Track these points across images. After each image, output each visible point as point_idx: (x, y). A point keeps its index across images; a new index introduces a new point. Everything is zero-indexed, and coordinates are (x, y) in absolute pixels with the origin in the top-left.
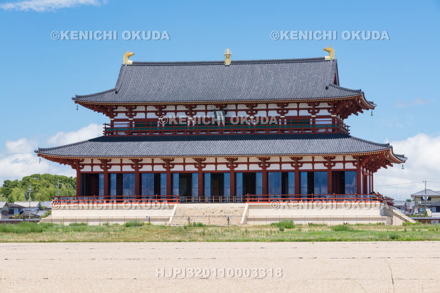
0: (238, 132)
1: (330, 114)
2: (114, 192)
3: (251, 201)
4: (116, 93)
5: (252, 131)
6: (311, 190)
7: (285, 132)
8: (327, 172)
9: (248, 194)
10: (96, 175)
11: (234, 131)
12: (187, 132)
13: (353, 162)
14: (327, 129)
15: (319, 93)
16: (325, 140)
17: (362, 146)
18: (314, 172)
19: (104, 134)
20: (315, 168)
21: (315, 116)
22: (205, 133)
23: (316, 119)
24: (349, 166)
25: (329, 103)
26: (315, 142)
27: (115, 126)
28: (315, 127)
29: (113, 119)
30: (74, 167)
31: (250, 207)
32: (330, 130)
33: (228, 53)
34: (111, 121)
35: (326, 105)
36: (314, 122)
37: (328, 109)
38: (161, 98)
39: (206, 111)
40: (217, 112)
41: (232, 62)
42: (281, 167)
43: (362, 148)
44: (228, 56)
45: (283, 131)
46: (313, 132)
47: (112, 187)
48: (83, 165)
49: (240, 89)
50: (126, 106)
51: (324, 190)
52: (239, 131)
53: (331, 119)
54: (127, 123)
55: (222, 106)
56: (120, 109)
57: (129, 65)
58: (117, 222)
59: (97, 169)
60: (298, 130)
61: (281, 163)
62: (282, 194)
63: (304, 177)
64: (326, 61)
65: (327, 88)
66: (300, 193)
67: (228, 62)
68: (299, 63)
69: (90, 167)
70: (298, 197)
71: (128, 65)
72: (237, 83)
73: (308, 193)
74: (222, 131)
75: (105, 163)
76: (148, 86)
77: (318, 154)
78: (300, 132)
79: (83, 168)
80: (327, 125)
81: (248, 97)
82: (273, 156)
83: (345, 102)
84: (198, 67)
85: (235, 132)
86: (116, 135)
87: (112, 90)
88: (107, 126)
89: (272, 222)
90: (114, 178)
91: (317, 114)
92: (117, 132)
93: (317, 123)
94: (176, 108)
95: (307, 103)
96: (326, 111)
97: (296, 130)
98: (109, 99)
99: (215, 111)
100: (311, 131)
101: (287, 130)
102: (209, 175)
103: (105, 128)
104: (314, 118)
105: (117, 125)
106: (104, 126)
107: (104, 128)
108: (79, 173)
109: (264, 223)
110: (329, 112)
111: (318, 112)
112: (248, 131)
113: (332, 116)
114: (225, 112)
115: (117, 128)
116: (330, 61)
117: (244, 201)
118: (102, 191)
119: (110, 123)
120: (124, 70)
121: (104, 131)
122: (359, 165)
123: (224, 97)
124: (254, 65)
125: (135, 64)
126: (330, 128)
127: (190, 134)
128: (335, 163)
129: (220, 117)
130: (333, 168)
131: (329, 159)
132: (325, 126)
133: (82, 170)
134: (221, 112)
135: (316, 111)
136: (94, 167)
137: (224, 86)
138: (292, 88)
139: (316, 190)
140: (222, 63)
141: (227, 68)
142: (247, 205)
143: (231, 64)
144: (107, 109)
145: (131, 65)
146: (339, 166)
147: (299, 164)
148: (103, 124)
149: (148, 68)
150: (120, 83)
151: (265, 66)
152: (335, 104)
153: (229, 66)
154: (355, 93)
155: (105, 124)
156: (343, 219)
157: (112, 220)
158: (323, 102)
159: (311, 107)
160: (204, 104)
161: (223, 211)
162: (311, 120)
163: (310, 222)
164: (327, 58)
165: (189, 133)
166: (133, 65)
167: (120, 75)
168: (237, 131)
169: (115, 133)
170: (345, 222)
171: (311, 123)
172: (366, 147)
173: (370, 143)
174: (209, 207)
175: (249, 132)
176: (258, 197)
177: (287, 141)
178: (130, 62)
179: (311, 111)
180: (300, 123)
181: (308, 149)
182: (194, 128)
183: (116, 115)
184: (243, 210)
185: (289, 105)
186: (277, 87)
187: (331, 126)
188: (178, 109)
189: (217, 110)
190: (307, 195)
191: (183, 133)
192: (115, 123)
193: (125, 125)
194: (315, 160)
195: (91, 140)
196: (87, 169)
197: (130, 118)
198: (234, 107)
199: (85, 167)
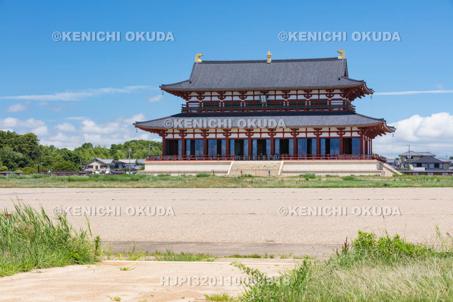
0: (276, 111)
1: (341, 98)
2: (188, 153)
3: (285, 159)
4: (190, 82)
5: (286, 110)
6: (328, 151)
7: (310, 110)
8: (339, 139)
9: (283, 154)
10: (176, 141)
11: (273, 109)
12: (240, 110)
13: (358, 132)
14: (339, 108)
15: (333, 82)
16: (338, 116)
17: (364, 120)
18: (330, 139)
19: (181, 112)
20: (331, 136)
21: (331, 99)
22: (253, 111)
23: (332, 101)
24: (355, 134)
25: (341, 89)
26: (331, 117)
27: (189, 106)
28: (331, 107)
29: (188, 101)
30: (161, 135)
32: (342, 109)
33: (269, 55)
34: (187, 102)
35: (339, 91)
36: (330, 103)
37: (340, 94)
38: (222, 86)
39: (254, 95)
40: (262, 96)
41: (272, 61)
42: (306, 135)
43: (364, 122)
44: (269, 57)
45: (308, 109)
46: (329, 110)
47: (187, 149)
48: (167, 134)
49: (278, 80)
50: (197, 92)
51: (337, 152)
52: (277, 109)
53: (342, 101)
54: (198, 104)
55: (265, 92)
56: (193, 94)
57: (200, 63)
58: (191, 174)
59: (177, 136)
60: (319, 109)
61: (306, 132)
62: (307, 154)
63: (323, 142)
64: (339, 60)
65: (339, 79)
66: (320, 154)
67: (269, 61)
68: (320, 61)
69: (172, 135)
70: (319, 157)
71: (198, 63)
72: (275, 76)
73: (326, 153)
74: (265, 109)
75: (183, 132)
76: (213, 78)
77: (333, 126)
78: (320, 110)
79: (167, 136)
80: (339, 105)
81: (283, 86)
82: (301, 127)
83: (352, 89)
84: (248, 64)
85: (274, 111)
86: (190, 112)
87: (187, 81)
88: (184, 106)
89: (300, 174)
90: (189, 143)
91: (333, 98)
92: (191, 111)
93: (332, 104)
94: (232, 93)
95: (326, 89)
96: (339, 95)
97: (317, 109)
98: (185, 87)
99: (260, 95)
100: (328, 110)
102: (256, 140)
103: (183, 107)
104: (330, 101)
105: (191, 105)
106: (182, 106)
108: (164, 140)
109: (295, 175)
110: (341, 96)
111: (333, 96)
112: (283, 109)
113: (343, 99)
114: (267, 96)
115: (191, 108)
116: (341, 60)
117: (281, 159)
118: (180, 152)
119: (186, 104)
120: (196, 67)
121: (181, 110)
122: (362, 134)
123: (267, 86)
124: (288, 63)
125: (204, 62)
127: (242, 111)
128: (345, 132)
129: (263, 99)
130: (344, 136)
131: (341, 130)
132: (338, 106)
133: (166, 137)
134: (264, 96)
135: (332, 95)
136: (175, 135)
137: (266, 78)
138: (314, 79)
139: (332, 151)
140: (265, 61)
141: (268, 65)
142: (282, 162)
143: (271, 62)
144: (184, 94)
145: (201, 63)
146: (348, 135)
147: (320, 133)
149: (213, 65)
150: (193, 76)
151: (295, 64)
152: (345, 91)
153: (270, 63)
154: (359, 83)
155: (183, 105)
156: (351, 172)
157: (187, 172)
158: (337, 89)
159: (328, 93)
160: (252, 91)
161: (266, 166)
162: (328, 102)
163: (327, 174)
164: (340, 57)
166: (202, 63)
167: (193, 70)
168: (275, 110)
169: (189, 111)
170: (352, 174)
171: (328, 104)
172: (367, 121)
173: (370, 118)
174: (256, 164)
175: (284, 111)
176: (290, 156)
177: (311, 117)
178: (200, 61)
179: (328, 95)
180: (320, 104)
181: (326, 122)
182: (245, 107)
183: (190, 99)
185: (312, 91)
186: (304, 78)
187: (342, 106)
189: (262, 95)
190: (325, 155)
191: (237, 111)
192: (189, 104)
193: (196, 105)
194: (331, 130)
195: (172, 116)
196: (170, 136)
197: (200, 100)
198: (273, 93)
199: (169, 135)
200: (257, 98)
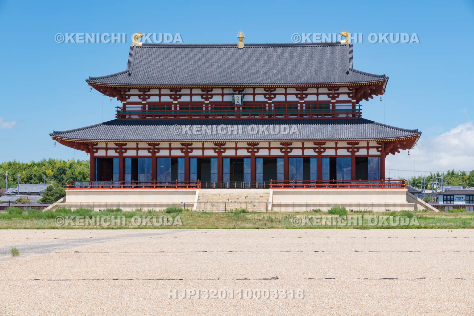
0: (256, 117)
1: (350, 99)
4: (130, 75)
5: (270, 116)
7: (304, 117)
9: (272, 180)
10: (110, 160)
11: (252, 115)
12: (203, 116)
13: (377, 148)
14: (347, 115)
15: (341, 78)
16: (348, 126)
17: (389, 132)
19: (116, 117)
21: (335, 101)
22: (221, 117)
23: (336, 104)
24: (373, 152)
25: (349, 87)
26: (338, 127)
27: (127, 109)
28: (335, 113)
29: (125, 102)
30: (88, 151)
31: (274, 193)
32: (351, 116)
33: (241, 37)
34: (123, 104)
35: (346, 90)
36: (334, 107)
37: (348, 94)
38: (177, 80)
39: (223, 95)
40: (235, 96)
41: (245, 45)
42: (303, 153)
43: (389, 134)
44: (241, 39)
45: (302, 115)
46: (332, 117)
47: (126, 172)
48: (97, 149)
49: (258, 73)
50: (140, 89)
51: (347, 177)
52: (257, 115)
53: (351, 104)
54: (141, 106)
55: (239, 89)
56: (132, 92)
57: (139, 47)
59: (112, 153)
60: (318, 115)
61: (303, 148)
62: (304, 180)
63: (326, 162)
64: (342, 45)
65: (348, 73)
67: (241, 45)
68: (315, 47)
69: (104, 151)
71: (137, 47)
72: (253, 67)
73: (331, 179)
74: (239, 115)
75: (121, 146)
76: (161, 68)
78: (319, 117)
79: (97, 152)
80: (347, 110)
81: (268, 81)
83: (367, 87)
84: (210, 50)
85: (253, 117)
86: (128, 118)
87: (124, 73)
88: (120, 110)
90: (129, 163)
91: (337, 99)
92: (130, 116)
93: (337, 108)
94: (191, 92)
96: (346, 96)
97: (315, 115)
98: (123, 81)
99: (233, 95)
100: (331, 117)
101: (306, 115)
102: (229, 160)
103: (118, 111)
104: (333, 103)
105: (129, 108)
106: (116, 109)
107: (116, 111)
108: (93, 159)
110: (349, 97)
111: (338, 97)
112: (267, 115)
113: (352, 101)
114: (243, 95)
115: (130, 111)
116: (346, 45)
117: (268, 187)
118: (116, 176)
119: (122, 106)
120: (134, 52)
121: (116, 114)
122: (383, 151)
123: (238, 81)
124: (269, 49)
125: (145, 46)
126: (350, 113)
127: (206, 118)
128: (358, 148)
129: (238, 100)
130: (357, 154)
131: (353, 145)
132: (346, 111)
133: (96, 155)
134: (240, 96)
136: (109, 151)
137: (240, 69)
138: (311, 72)
139: (339, 177)
140: (235, 46)
141: (241, 51)
142: (271, 191)
143: (244, 47)
144: (120, 91)
145: (140, 47)
146: (362, 152)
148: (116, 107)
149: (158, 50)
150: (132, 65)
151: (280, 50)
152: (356, 89)
153: (242, 49)
154: (379, 79)
155: (118, 107)
161: (248, 197)
162: (331, 105)
164: (343, 42)
165: (204, 117)
166: (142, 47)
167: (130, 57)
168: (254, 115)
169: (127, 117)
171: (331, 108)
174: (232, 193)
175: (267, 117)
177: (309, 126)
178: (140, 44)
180: (320, 108)
182: (210, 112)
183: (129, 98)
184: (269, 196)
185: (308, 89)
186: (296, 71)
187: (351, 111)
188: (193, 93)
189: (236, 94)
192: (127, 106)
193: (138, 108)
194: (338, 146)
195: (104, 124)
196: (101, 153)
197: (143, 101)
198: (251, 91)
199: (99, 151)
200: (227, 99)
